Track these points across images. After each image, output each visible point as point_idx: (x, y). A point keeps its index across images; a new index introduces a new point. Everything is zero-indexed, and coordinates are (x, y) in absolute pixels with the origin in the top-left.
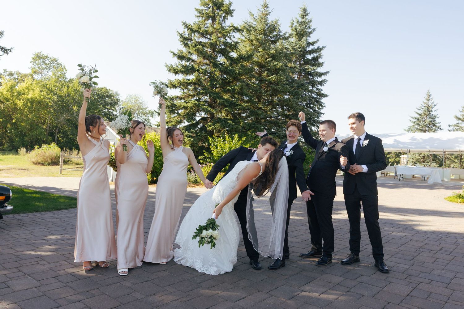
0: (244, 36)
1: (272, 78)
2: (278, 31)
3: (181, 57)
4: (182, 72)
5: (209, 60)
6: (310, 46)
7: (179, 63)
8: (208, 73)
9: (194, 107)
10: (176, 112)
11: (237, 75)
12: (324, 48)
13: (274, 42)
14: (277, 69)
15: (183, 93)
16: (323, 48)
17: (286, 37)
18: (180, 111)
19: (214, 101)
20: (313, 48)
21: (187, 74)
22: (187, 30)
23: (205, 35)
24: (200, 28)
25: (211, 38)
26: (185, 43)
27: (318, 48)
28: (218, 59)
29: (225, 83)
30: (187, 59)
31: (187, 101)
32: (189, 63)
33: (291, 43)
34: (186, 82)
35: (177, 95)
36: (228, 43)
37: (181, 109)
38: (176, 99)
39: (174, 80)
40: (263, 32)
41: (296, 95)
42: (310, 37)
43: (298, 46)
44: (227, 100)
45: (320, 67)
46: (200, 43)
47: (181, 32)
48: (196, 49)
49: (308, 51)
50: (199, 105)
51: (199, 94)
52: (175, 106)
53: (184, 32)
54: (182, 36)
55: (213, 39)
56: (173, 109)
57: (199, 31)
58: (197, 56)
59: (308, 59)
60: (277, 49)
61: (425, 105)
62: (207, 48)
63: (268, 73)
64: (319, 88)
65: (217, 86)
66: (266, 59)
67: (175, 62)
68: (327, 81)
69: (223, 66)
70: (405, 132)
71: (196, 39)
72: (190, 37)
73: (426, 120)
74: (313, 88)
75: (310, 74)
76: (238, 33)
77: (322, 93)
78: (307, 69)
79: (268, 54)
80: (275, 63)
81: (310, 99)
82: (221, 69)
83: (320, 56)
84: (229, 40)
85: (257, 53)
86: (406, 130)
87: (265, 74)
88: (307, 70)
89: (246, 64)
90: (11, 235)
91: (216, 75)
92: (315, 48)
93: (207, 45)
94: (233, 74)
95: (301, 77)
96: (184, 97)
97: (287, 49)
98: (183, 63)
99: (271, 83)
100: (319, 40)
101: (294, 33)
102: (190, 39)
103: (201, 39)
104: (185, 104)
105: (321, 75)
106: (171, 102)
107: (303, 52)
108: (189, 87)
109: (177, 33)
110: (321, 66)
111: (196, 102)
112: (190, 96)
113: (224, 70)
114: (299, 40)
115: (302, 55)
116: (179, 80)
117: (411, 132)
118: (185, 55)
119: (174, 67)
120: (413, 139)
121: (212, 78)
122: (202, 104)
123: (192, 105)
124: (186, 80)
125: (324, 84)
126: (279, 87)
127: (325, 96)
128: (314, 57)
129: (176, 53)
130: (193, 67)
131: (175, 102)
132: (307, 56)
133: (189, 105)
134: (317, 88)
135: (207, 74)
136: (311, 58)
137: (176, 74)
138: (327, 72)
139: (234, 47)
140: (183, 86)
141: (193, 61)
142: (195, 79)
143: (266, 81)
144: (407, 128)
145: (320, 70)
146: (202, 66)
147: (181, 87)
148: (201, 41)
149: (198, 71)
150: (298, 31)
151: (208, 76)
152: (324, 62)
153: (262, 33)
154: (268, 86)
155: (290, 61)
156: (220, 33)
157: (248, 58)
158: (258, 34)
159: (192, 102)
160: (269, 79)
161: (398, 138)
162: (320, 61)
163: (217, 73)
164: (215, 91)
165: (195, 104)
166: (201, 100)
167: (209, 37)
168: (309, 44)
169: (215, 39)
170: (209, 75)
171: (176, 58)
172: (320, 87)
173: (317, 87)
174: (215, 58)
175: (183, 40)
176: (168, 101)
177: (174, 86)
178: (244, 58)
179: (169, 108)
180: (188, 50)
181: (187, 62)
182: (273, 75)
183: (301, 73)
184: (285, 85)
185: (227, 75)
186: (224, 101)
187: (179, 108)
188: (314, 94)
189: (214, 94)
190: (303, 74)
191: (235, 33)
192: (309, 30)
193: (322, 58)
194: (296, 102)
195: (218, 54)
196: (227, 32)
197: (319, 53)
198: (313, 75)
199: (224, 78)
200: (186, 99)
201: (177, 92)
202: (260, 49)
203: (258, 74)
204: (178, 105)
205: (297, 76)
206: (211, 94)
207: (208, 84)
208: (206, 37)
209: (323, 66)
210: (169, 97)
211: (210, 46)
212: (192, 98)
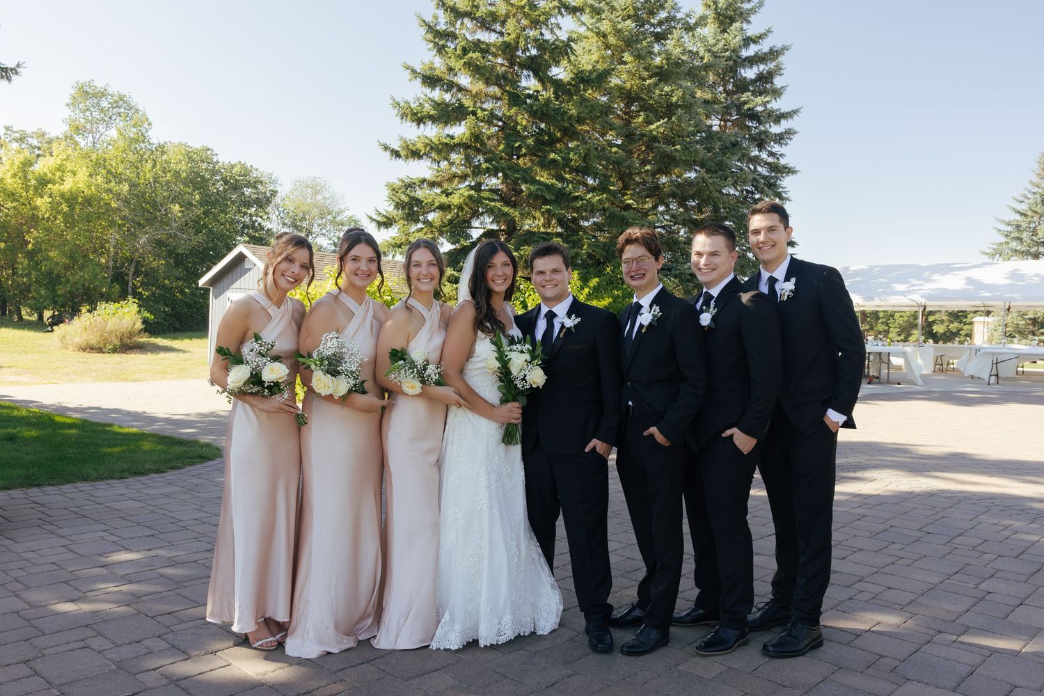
0: (583, 24)
1: (658, 127)
2: (673, 8)
3: (431, 80)
4: (434, 119)
5: (500, 86)
6: (749, 45)
7: (426, 96)
8: (500, 119)
9: (467, 205)
10: (421, 218)
11: (574, 123)
12: (787, 50)
13: (660, 38)
14: (672, 104)
15: (438, 172)
16: (785, 49)
17: (691, 25)
18: (431, 217)
19: (514, 190)
20: (759, 50)
21: (446, 123)
22: (443, 11)
23: (489, 24)
24: (477, 7)
25: (504, 30)
26: (438, 45)
27: (771, 49)
28: (524, 83)
29: (543, 145)
30: (447, 84)
31: (450, 191)
32: (452, 96)
33: (703, 40)
34: (446, 144)
35: (422, 176)
36: (546, 41)
37: (434, 211)
38: (419, 186)
39: (416, 140)
40: (632, 13)
41: (719, 169)
42: (748, 22)
43: (721, 44)
44: (548, 187)
45: (775, 99)
46: (477, 45)
47: (429, 19)
48: (465, 63)
49: (747, 58)
50: (479, 201)
51: (477, 171)
52: (418, 202)
53: (436, 17)
54: (430, 28)
55: (508, 31)
56: (413, 211)
57: (475, 14)
58: (470, 80)
59: (745, 78)
60: (671, 54)
61: (1036, 190)
62: (495, 56)
63: (648, 117)
64: (774, 150)
65: (524, 151)
66: (644, 80)
67: (416, 93)
68: (796, 133)
69: (536, 99)
70: (986, 259)
71: (467, 35)
72: (452, 29)
73: (1039, 227)
74: (760, 151)
75: (754, 116)
76: (571, 16)
77: (783, 166)
78: (745, 103)
79: (646, 69)
80: (666, 89)
81: (754, 179)
82: (532, 108)
83: (778, 70)
84: (548, 36)
85: (619, 67)
86: (986, 254)
87: (641, 119)
88: (746, 107)
89: (590, 94)
91: (521, 125)
92: (763, 51)
93: (493, 49)
94: (563, 118)
95: (729, 124)
96: (439, 180)
97: (694, 54)
98: (437, 94)
99: (655, 139)
100: (772, 29)
101: (710, 13)
102: (451, 36)
103: (478, 33)
104: (443, 199)
105: (779, 117)
106: (408, 192)
107: (735, 61)
108: (454, 156)
109: (418, 21)
110: (779, 97)
111: (473, 192)
112: (455, 177)
113: (541, 112)
114: (724, 31)
115: (731, 67)
116: (427, 137)
117: (1001, 259)
118: (442, 74)
119: (413, 106)
120: (1014, 275)
121: (509, 130)
122: (485, 196)
123: (461, 200)
124: (446, 138)
125: (789, 141)
126: (676, 150)
127: (789, 171)
128: (761, 73)
129: (418, 71)
130: (461, 105)
131: (420, 194)
132: (742, 71)
133: (455, 200)
134: (769, 151)
135: (495, 121)
136: (753, 77)
137: (419, 124)
138: (795, 112)
139: (561, 51)
140: (439, 152)
141: (460, 89)
142: (467, 134)
143: (643, 135)
144: (990, 248)
145: (774, 105)
146: (483, 103)
147: (433, 155)
148: (479, 40)
149: (474, 113)
150: (721, 9)
151: (499, 126)
152: (787, 86)
153: (629, 16)
154: (650, 148)
155: (701, 85)
156: (527, 16)
157: (597, 79)
158: (620, 19)
159: (461, 191)
160: (651, 131)
161: (977, 274)
162: (778, 82)
163: (523, 120)
164: (518, 165)
165: (470, 197)
166: (483, 188)
167: (498, 28)
168: (748, 41)
169: (515, 31)
170: (500, 123)
171: (419, 80)
172: (776, 148)
173: (769, 149)
174: (515, 83)
175: (435, 38)
176: (400, 191)
177: (416, 154)
178: (589, 80)
179: (403, 208)
180: (447, 64)
181: (447, 91)
182: (660, 121)
183: (731, 115)
184: (691, 143)
185: (547, 124)
186: (540, 189)
187: (431, 208)
188: (762, 166)
189: (516, 171)
190: (733, 118)
191: (561, 17)
192: (747, 4)
193: (783, 74)
194: (718, 185)
195: (522, 69)
196: (544, 14)
197: (774, 63)
198: (762, 118)
199: (541, 129)
200: (446, 185)
201: (423, 169)
202: (627, 57)
203: (623, 119)
204: (425, 201)
205: (718, 124)
206: (507, 172)
207: (502, 147)
208: (493, 27)
209: (783, 96)
210: (402, 181)
211: (502, 50)
212: (459, 182)
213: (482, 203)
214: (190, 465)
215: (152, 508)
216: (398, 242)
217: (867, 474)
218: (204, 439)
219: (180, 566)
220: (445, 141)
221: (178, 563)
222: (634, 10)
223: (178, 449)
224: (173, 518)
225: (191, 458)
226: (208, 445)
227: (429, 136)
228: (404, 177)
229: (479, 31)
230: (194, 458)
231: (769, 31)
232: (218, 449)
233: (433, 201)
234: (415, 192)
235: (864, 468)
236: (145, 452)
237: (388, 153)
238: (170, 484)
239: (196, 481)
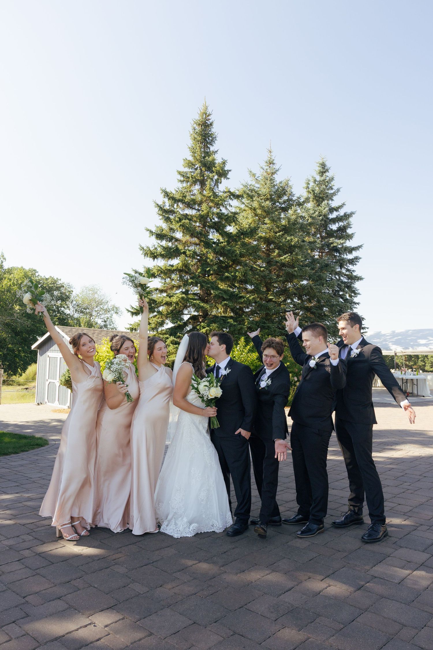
0: (243, 203)
1: (285, 258)
2: (290, 195)
3: (160, 236)
4: (163, 256)
5: (198, 238)
6: (333, 212)
7: (159, 244)
8: (198, 256)
9: (181, 302)
10: (156, 310)
11: (238, 258)
12: (354, 214)
13: (285, 210)
14: (292, 246)
15: (164, 284)
17: (301, 202)
18: (161, 309)
19: (207, 294)
20: (338, 215)
21: (169, 258)
22: (167, 199)
23: (192, 205)
24: (185, 197)
25: (200, 208)
26: (165, 217)
27: (345, 214)
28: (211, 237)
29: (222, 269)
30: (169, 238)
31: (171, 295)
32: (172, 244)
33: (307, 210)
34: (169, 270)
35: (156, 287)
36: (223, 214)
37: (163, 305)
38: (155, 292)
39: (153, 267)
40: (269, 197)
41: (318, 280)
42: (332, 200)
43: (317, 213)
44: (226, 292)
45: (349, 240)
46: (186, 216)
47: (160, 203)
48: (181, 224)
49: (332, 219)
50: (188, 300)
51: (186, 283)
52: (154, 301)
53: (164, 203)
54: (161, 208)
55: (202, 210)
57: (184, 201)
58: (181, 234)
59: (332, 229)
60: (290, 219)
62: (196, 222)
63: (279, 252)
64: (349, 268)
65: (211, 272)
66: (276, 233)
67: (153, 243)
68: (360, 258)
69: (218, 245)
71: (180, 211)
72: (172, 209)
74: (341, 269)
75: (336, 249)
76: (236, 200)
77: (355, 276)
78: (332, 243)
79: (278, 227)
80: (288, 238)
81: (339, 284)
82: (215, 250)
83: (348, 226)
84: (224, 211)
85: (262, 226)
87: (276, 253)
88: (332, 245)
89: (247, 240)
91: (210, 259)
92: (341, 215)
93: (195, 219)
94: (232, 255)
95: (324, 254)
96: (165, 289)
97: (303, 217)
98: (164, 243)
99: (283, 265)
100: (345, 203)
101: (311, 196)
102: (172, 212)
103: (186, 210)
104: (168, 299)
105: (351, 250)
107: (325, 221)
108: (173, 276)
109: (154, 204)
110: (351, 239)
111: (184, 295)
112: (174, 287)
113: (220, 252)
114: (319, 205)
115: (323, 224)
116: (159, 266)
118: (166, 233)
119: (151, 249)
121: (203, 262)
122: (191, 297)
123: (178, 300)
124: (169, 266)
125: (357, 263)
126: (295, 271)
127: (359, 278)
128: (340, 227)
129: (154, 231)
130: (177, 249)
131: (155, 297)
132: (330, 226)
133: (174, 299)
134: (346, 269)
135: (196, 257)
136: (336, 229)
137: (154, 259)
138: (360, 247)
139: (232, 218)
140: (165, 274)
141: (177, 240)
142: (180, 264)
143: (277, 262)
145: (349, 244)
146: (189, 247)
147: (162, 275)
148: (186, 214)
149: (184, 253)
150: (317, 194)
151: (198, 259)
152: (355, 233)
153: (267, 198)
154: (280, 269)
155: (308, 234)
156: (212, 201)
157: (252, 232)
158: (263, 201)
159: (178, 295)
160: (281, 260)
162: (349, 231)
163: (211, 256)
164: (208, 280)
165: (183, 298)
166: (189, 293)
167: (197, 207)
168: (332, 210)
169: (206, 209)
170: (198, 258)
171: (154, 237)
172: (351, 267)
173: (347, 267)
174: (206, 235)
175: (163, 213)
177: (153, 275)
178: (246, 233)
180: (170, 226)
181: (170, 242)
182: (286, 255)
183: (324, 249)
184: (303, 266)
185: (223, 258)
186: (221, 293)
187: (160, 304)
188: (343, 277)
189: (207, 283)
190: (326, 251)
191: (231, 200)
192: (331, 191)
193: (351, 227)
194: (319, 289)
195: (210, 229)
196: (221, 200)
197: (347, 222)
198: (340, 251)
199: (220, 261)
200: (169, 291)
201: (157, 283)
202: (267, 220)
203: (265, 253)
204: (158, 301)
205: (318, 254)
206: (203, 284)
207: (199, 271)
208: (194, 207)
209: (354, 238)
211: (199, 220)
212: (176, 290)
213: (189, 301)
214: (32, 449)
215: (15, 472)
217: (398, 447)
218: (38, 435)
219: (34, 500)
220: (168, 268)
221: (33, 499)
222: (271, 195)
223: (24, 441)
224: (27, 477)
225: (32, 446)
226: (40, 438)
227: (160, 266)
229: (186, 209)
230: (34, 445)
231: (344, 204)
232: (46, 440)
233: (162, 300)
234: (153, 296)
235: (397, 444)
236: (6, 443)
238: (22, 459)
239: (36, 458)
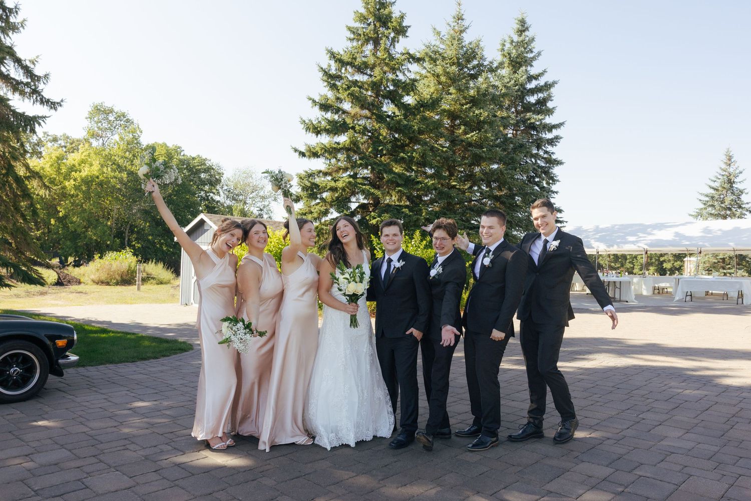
0: (425, 68)
1: (472, 136)
2: (481, 59)
3: (325, 107)
4: (328, 132)
5: (370, 110)
6: (532, 80)
7: (323, 116)
8: (369, 132)
9: (348, 188)
10: (319, 196)
11: (416, 134)
12: (556, 83)
13: (474, 77)
14: (481, 121)
15: (329, 166)
16: (554, 83)
17: (494, 68)
18: (325, 195)
19: (379, 178)
20: (538, 84)
21: (335, 134)
22: (334, 62)
23: (363, 69)
24: (355, 59)
25: (372, 74)
26: (330, 83)
27: (546, 83)
28: (385, 109)
29: (396, 148)
30: (336, 109)
31: (337, 179)
32: (339, 117)
33: (501, 78)
34: (335, 148)
35: (319, 169)
36: (399, 81)
37: (327, 191)
38: (317, 175)
39: (315, 145)
40: (456, 61)
41: (511, 163)
42: (531, 66)
43: (513, 82)
44: (400, 175)
45: (549, 115)
46: (355, 83)
47: (325, 66)
48: (349, 93)
49: (530, 89)
50: (355, 185)
51: (354, 165)
52: (317, 186)
53: (330, 66)
54: (326, 73)
55: (375, 75)
56: (314, 192)
57: (354, 64)
58: (350, 105)
59: (529, 102)
60: (479, 88)
61: (724, 173)
62: (367, 90)
63: (465, 129)
64: (548, 150)
65: (384, 152)
66: (462, 105)
67: (316, 115)
68: (561, 138)
69: (392, 119)
70: (691, 219)
71: (349, 76)
72: (339, 74)
73: (726, 198)
74: (538, 151)
75: (533, 127)
76: (416, 64)
77: (554, 159)
78: (529, 119)
79: (465, 98)
80: (476, 112)
81: (534, 169)
82: (389, 125)
83: (549, 98)
84: (401, 77)
85: (446, 96)
86: (692, 215)
87: (461, 131)
88: (529, 122)
89: (428, 114)
90: (79, 403)
91: (382, 136)
92: (541, 85)
93: (366, 86)
94: (409, 131)
95: (519, 132)
96: (330, 171)
97: (495, 87)
98: (329, 115)
99: (470, 144)
100: (547, 70)
101: (506, 61)
102: (339, 77)
104: (333, 184)
105: (550, 128)
106: (310, 180)
107: (522, 92)
108: (339, 156)
109: (318, 68)
110: (552, 114)
111: (351, 180)
112: (340, 169)
113: (395, 126)
114: (515, 72)
115: (519, 96)
116: (322, 144)
117: (701, 219)
118: (332, 103)
119: (314, 123)
120: (707, 230)
121: (375, 139)
122: (359, 182)
123: (344, 185)
124: (334, 144)
125: (557, 144)
126: (483, 152)
127: (558, 163)
128: (539, 99)
129: (317, 101)
130: (345, 123)
131: (317, 180)
132: (527, 98)
133: (340, 184)
134: (544, 150)
135: (367, 133)
136: (534, 102)
137: (317, 135)
138: (562, 124)
139: (410, 87)
140: (330, 153)
141: (344, 112)
142: (348, 142)
143: (462, 141)
144: (694, 212)
145: (548, 120)
146: (359, 120)
147: (326, 155)
148: (356, 80)
149: (353, 128)
150: (513, 58)
151: (369, 136)
152: (556, 107)
153: (453, 63)
154: (466, 149)
155: (501, 107)
156: (387, 65)
157: (433, 104)
158: (448, 65)
159: (344, 179)
160: (468, 138)
161: (681, 230)
162: (550, 105)
163: (384, 132)
164: (381, 161)
165: (350, 183)
166: (358, 176)
167: (369, 72)
168: (530, 78)
169: (379, 75)
170: (370, 134)
171: (317, 107)
172: (549, 148)
173: (545, 149)
174: (379, 107)
175: (328, 79)
176: (305, 179)
177: (315, 155)
178: (426, 105)
179: (307, 190)
180: (336, 95)
181: (336, 114)
182: (473, 132)
183: (519, 127)
184: (493, 147)
185: (399, 134)
186: (394, 177)
187: (324, 189)
188: (540, 160)
189: (379, 165)
190: (522, 129)
191: (410, 64)
192: (530, 54)
193: (552, 100)
194: (511, 174)
195: (384, 99)
196: (398, 64)
197: (547, 93)
198: (538, 129)
199: (395, 138)
200: (334, 175)
201: (320, 164)
202: (452, 90)
203: (449, 130)
204: (321, 185)
205: (512, 132)
206: (374, 166)
207: (369, 150)
208: (365, 72)
209: (554, 113)
210: (306, 172)
211: (371, 87)
212: (343, 173)
213: (357, 187)
215: (154, 379)
216: (304, 212)
218: (181, 339)
220: (334, 146)
222: (457, 59)
223: (165, 345)
225: (174, 350)
226: (184, 343)
227: (323, 143)
228: (307, 169)
229: (356, 74)
230: (176, 350)
231: (545, 71)
232: (190, 345)
233: (326, 185)
234: (315, 179)
236: (145, 347)
237: (297, 154)
